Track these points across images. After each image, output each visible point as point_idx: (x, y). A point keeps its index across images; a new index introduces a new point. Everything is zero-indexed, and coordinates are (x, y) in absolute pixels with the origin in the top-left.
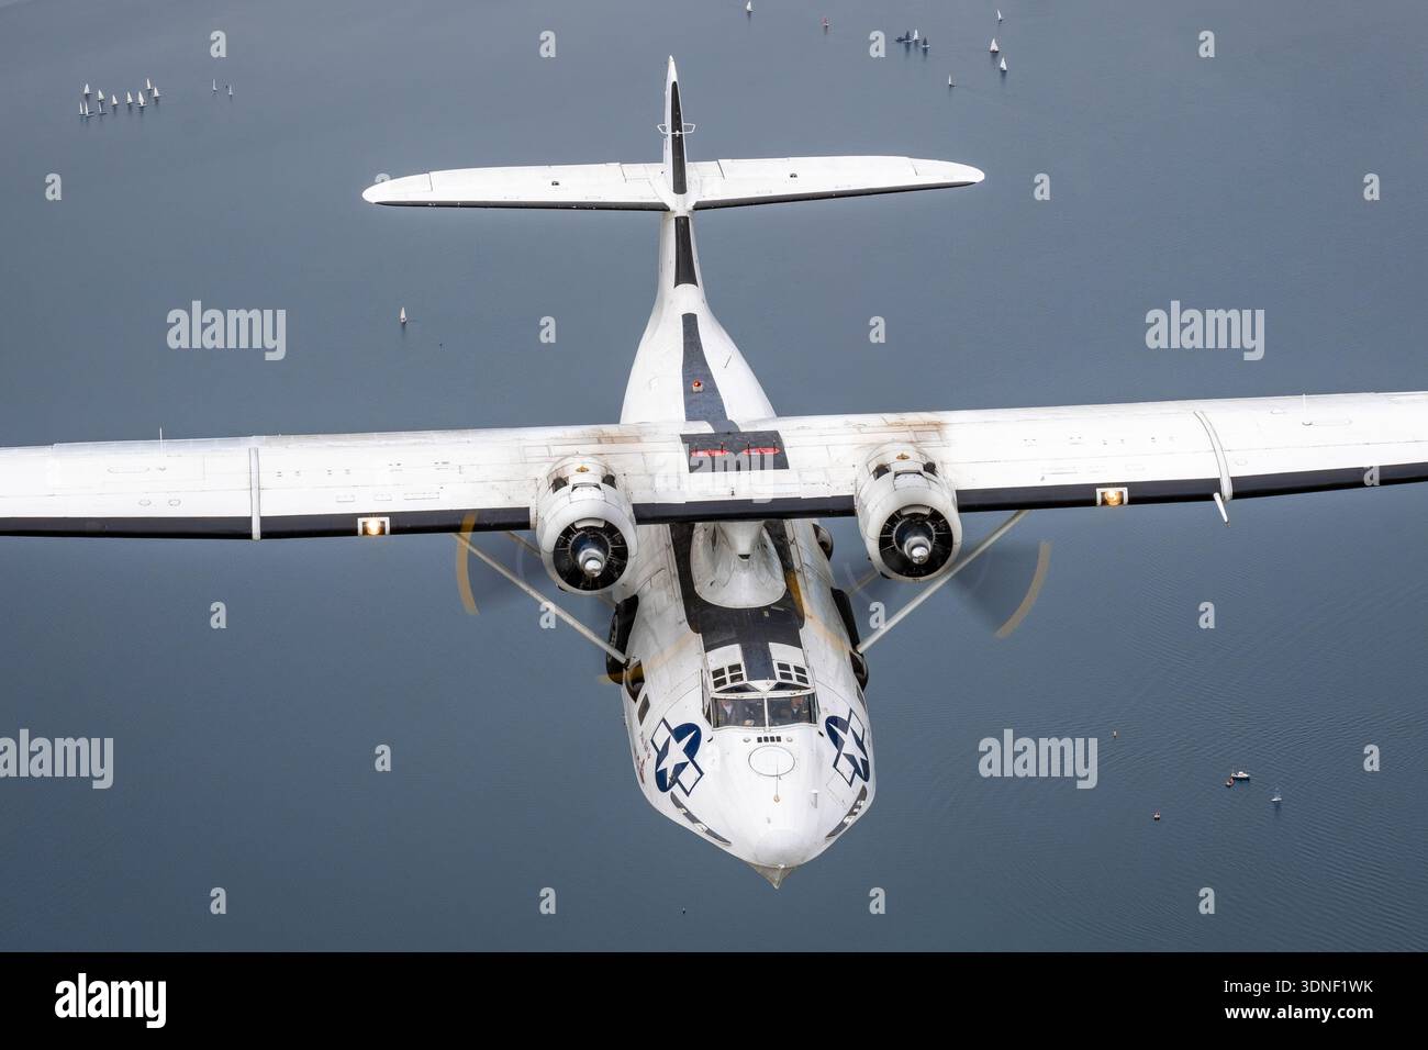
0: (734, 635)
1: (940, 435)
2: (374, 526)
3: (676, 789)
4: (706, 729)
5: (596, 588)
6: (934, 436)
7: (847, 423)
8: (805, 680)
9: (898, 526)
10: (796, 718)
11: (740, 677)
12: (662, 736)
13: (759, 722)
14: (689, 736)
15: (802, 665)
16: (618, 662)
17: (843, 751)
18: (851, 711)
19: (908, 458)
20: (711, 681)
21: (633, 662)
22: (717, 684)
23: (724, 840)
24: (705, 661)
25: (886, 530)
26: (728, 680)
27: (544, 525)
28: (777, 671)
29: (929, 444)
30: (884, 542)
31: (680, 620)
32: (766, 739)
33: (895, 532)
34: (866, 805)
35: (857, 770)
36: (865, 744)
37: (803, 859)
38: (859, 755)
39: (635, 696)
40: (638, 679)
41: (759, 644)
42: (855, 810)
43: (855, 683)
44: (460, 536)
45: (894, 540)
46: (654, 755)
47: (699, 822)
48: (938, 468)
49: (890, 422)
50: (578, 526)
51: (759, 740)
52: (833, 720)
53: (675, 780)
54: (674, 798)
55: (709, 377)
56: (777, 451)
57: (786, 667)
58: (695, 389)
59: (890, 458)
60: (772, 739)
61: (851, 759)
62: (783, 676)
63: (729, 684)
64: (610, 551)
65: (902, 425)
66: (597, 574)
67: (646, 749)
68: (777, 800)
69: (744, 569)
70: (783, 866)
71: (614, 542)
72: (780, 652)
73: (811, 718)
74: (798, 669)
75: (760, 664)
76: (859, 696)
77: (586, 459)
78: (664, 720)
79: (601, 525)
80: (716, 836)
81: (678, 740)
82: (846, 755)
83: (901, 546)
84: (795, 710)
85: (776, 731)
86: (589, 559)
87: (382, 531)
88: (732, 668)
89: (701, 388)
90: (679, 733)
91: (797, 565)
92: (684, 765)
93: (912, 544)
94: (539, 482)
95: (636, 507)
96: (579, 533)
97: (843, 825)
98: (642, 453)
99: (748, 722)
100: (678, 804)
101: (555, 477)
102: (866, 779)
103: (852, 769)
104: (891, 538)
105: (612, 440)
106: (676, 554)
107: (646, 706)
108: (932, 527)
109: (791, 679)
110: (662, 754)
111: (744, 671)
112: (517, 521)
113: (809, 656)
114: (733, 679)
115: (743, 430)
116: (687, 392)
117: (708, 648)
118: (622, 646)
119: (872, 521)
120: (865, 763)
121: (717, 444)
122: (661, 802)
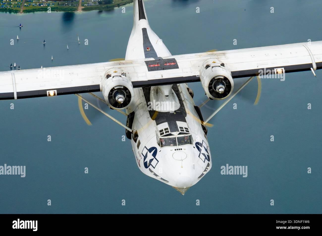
0: (165, 120)
1: (225, 56)
2: (52, 93)
3: (151, 167)
4: (158, 148)
5: (122, 107)
6: (223, 57)
7: (196, 55)
8: (188, 131)
9: (214, 83)
10: (186, 143)
11: (168, 132)
12: (145, 151)
13: (175, 145)
14: (153, 151)
15: (187, 127)
16: (130, 132)
17: (202, 152)
18: (203, 141)
19: (216, 62)
20: (159, 133)
21: (134, 131)
22: (161, 134)
23: (167, 181)
24: (157, 128)
25: (210, 84)
26: (164, 133)
27: (104, 89)
28: (179, 129)
29: (221, 59)
30: (210, 88)
31: (148, 117)
32: (177, 149)
33: (213, 85)
34: (209, 168)
35: (206, 158)
36: (208, 150)
37: (191, 185)
38: (206, 154)
39: (135, 141)
40: (136, 135)
41: (173, 122)
42: (206, 170)
43: (203, 133)
44: (78, 95)
45: (213, 87)
46: (143, 157)
47: (158, 176)
48: (225, 65)
49: (209, 54)
50: (115, 88)
51: (175, 150)
52: (197, 143)
53: (150, 164)
54: (150, 170)
55: (151, 47)
56: (175, 64)
57: (182, 128)
58: (147, 50)
59: (210, 63)
60: (179, 149)
61: (204, 154)
62: (181, 130)
63: (165, 134)
64: (126, 96)
65: (213, 54)
66: (122, 103)
67: (140, 156)
68: (182, 167)
69: (167, 100)
70: (185, 187)
71: (127, 93)
72: (180, 124)
73: (191, 143)
74: (185, 128)
75: (174, 128)
76: (205, 137)
77: (116, 69)
78: (145, 147)
79: (122, 87)
80: (164, 180)
81: (150, 152)
82: (202, 153)
83: (215, 89)
84: (186, 141)
85: (180, 147)
86: (119, 98)
87: (55, 94)
88: (165, 129)
89: (149, 50)
90: (150, 150)
91: (183, 99)
92: (152, 160)
93: (218, 88)
94: (102, 77)
95: (133, 83)
96: (116, 91)
97: (203, 174)
98: (133, 67)
99: (171, 145)
100: (151, 171)
101: (107, 74)
102: (209, 160)
103: (205, 158)
104: (212, 87)
105: (124, 64)
106: (145, 98)
107: (139, 143)
108: (224, 83)
109: (184, 131)
110: (145, 157)
111: (169, 130)
112: (96, 89)
113: (189, 125)
114: (166, 132)
115: (164, 59)
116: (145, 51)
117: (157, 124)
118: (130, 127)
119: (206, 83)
120: (208, 156)
121: (156, 63)
122: (146, 172)
